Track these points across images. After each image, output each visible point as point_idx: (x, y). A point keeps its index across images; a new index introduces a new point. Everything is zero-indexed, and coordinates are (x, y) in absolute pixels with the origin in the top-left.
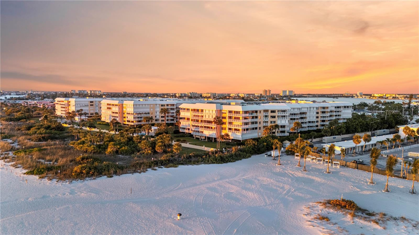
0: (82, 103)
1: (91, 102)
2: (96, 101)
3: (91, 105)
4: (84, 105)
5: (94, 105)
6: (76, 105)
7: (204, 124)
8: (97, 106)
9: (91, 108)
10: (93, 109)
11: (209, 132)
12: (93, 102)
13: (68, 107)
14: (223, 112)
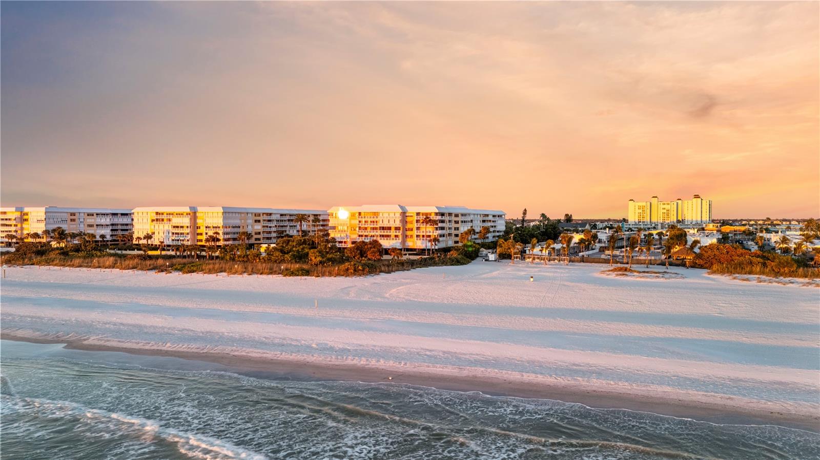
0: (57, 216)
1: (71, 215)
2: (79, 213)
3: (72, 220)
4: (60, 220)
5: (77, 221)
6: (47, 220)
7: (381, 232)
8: (81, 222)
9: (71, 226)
10: (74, 228)
11: (389, 243)
12: (75, 215)
13: (22, 223)
14: (407, 215)
